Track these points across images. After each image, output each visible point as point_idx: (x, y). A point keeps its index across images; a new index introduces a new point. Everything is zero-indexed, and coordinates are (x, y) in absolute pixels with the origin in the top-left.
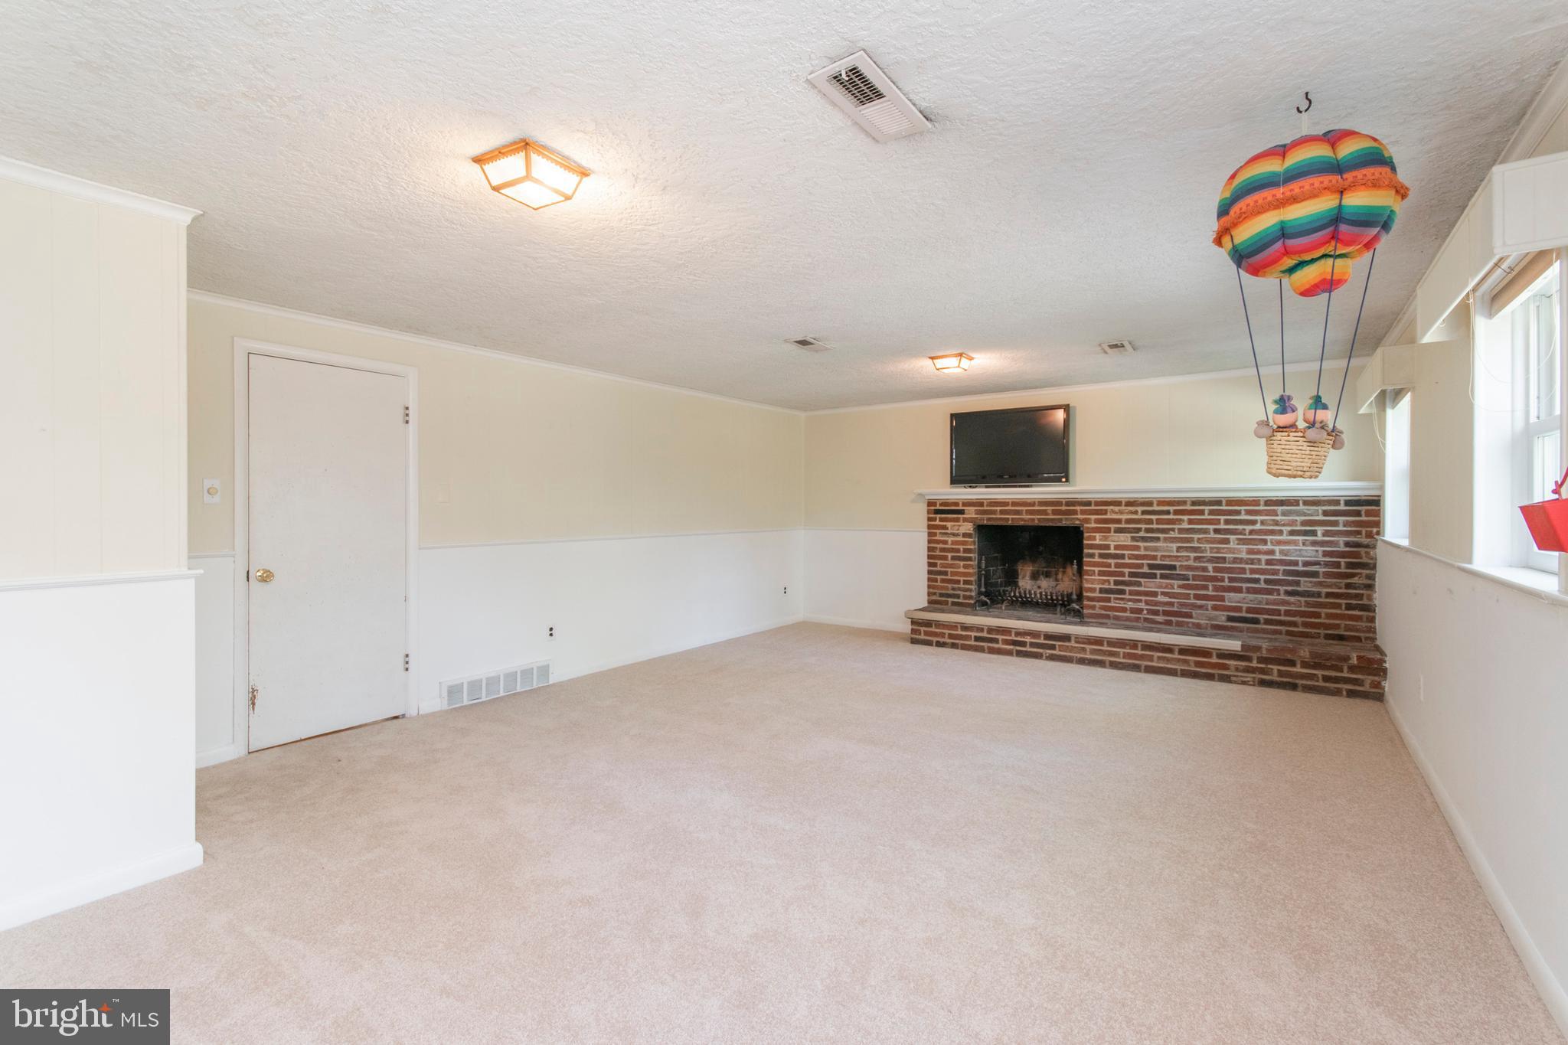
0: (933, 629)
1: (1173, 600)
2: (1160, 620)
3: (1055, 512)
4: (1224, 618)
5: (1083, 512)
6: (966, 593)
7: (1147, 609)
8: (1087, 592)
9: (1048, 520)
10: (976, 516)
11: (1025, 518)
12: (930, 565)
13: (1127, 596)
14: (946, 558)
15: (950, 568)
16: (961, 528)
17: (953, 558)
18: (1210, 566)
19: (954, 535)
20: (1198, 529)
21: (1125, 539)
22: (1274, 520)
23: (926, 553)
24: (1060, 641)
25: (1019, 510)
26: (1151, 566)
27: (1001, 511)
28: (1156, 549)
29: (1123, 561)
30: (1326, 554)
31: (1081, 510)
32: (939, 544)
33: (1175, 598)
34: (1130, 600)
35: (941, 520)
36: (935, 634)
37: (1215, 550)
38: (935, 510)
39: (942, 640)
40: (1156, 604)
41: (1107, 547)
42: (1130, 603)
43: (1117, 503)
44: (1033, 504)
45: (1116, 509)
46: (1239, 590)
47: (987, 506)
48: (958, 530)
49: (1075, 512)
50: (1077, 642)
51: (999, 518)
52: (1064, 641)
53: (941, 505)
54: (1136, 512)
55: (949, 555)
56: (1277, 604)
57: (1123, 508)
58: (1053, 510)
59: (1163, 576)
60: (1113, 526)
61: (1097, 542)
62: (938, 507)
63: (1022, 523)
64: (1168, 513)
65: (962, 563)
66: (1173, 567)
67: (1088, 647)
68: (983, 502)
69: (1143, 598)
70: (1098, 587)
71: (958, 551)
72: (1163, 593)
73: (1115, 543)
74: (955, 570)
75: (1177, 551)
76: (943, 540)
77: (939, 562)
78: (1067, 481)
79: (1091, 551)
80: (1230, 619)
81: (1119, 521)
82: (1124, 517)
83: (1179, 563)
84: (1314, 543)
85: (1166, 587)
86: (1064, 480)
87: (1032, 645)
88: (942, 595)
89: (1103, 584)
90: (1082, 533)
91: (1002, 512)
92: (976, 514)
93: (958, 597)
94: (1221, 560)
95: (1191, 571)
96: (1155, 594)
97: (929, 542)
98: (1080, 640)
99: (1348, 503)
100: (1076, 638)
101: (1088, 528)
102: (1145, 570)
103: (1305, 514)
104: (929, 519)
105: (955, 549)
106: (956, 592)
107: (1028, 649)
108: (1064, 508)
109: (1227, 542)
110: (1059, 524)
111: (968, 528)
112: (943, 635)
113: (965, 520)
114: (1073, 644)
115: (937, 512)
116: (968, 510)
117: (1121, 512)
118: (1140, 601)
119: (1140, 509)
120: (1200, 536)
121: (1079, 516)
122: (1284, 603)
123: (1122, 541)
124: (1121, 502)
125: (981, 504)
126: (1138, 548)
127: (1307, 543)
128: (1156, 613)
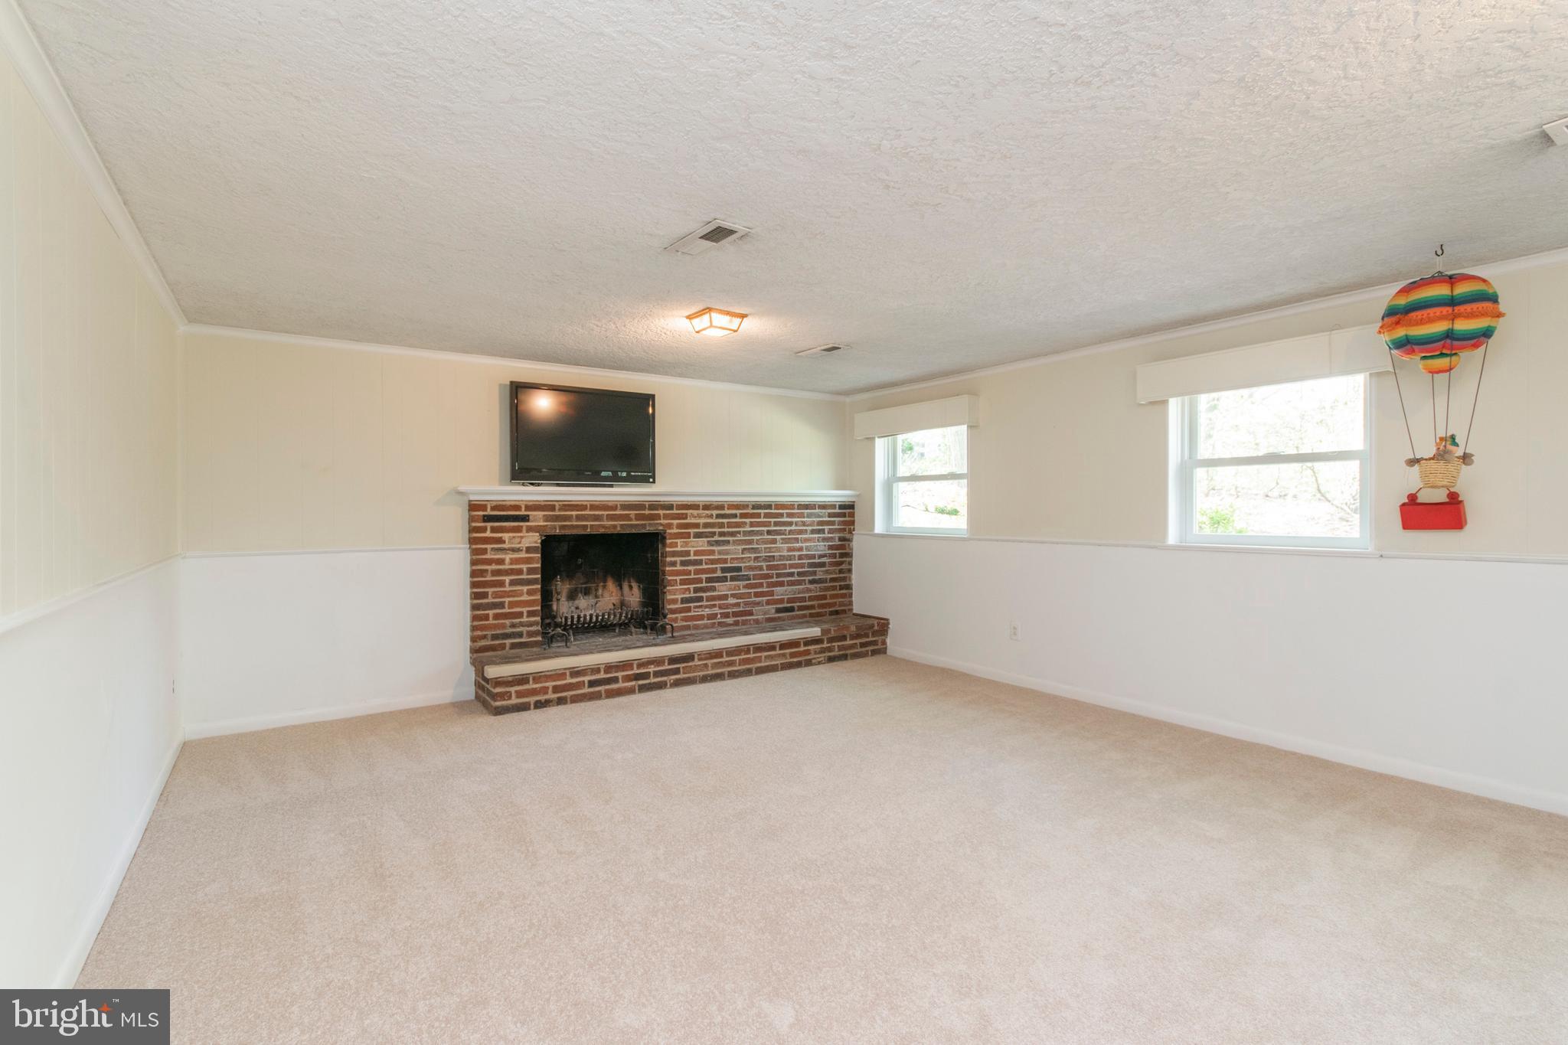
0: (532, 686)
1: (739, 601)
2: (731, 622)
3: (638, 517)
4: (773, 611)
5: (666, 517)
6: (530, 629)
7: (720, 613)
8: (669, 604)
9: (632, 526)
10: (546, 524)
11: (607, 525)
12: (476, 596)
13: (705, 603)
14: (502, 584)
15: (509, 597)
16: (523, 540)
17: (513, 583)
18: (764, 564)
19: (514, 550)
20: (758, 531)
21: (702, 544)
22: (802, 522)
23: (468, 580)
24: (684, 662)
25: (598, 515)
26: (724, 570)
27: (577, 516)
28: (727, 552)
29: (701, 567)
30: (831, 547)
31: (664, 514)
32: (490, 565)
33: (741, 598)
34: (706, 607)
35: (494, 530)
36: (534, 692)
37: (768, 550)
38: (484, 516)
39: (542, 698)
40: (727, 606)
41: (688, 553)
42: (707, 610)
43: (695, 507)
44: (614, 508)
45: (695, 512)
46: (781, 584)
47: (560, 510)
48: (520, 543)
49: (658, 517)
50: (700, 660)
51: (577, 525)
52: (687, 662)
53: (493, 509)
54: (711, 516)
55: (507, 579)
56: (803, 592)
57: (701, 511)
58: (636, 514)
59: (733, 579)
60: (692, 531)
61: (679, 549)
62: (489, 512)
63: (602, 531)
64: (735, 516)
65: (525, 588)
66: (739, 569)
67: (710, 662)
68: (554, 506)
69: (717, 603)
70: (679, 597)
71: (520, 572)
72: (733, 596)
73: (695, 549)
74: (516, 599)
75: (742, 553)
76: (498, 559)
77: (490, 590)
78: (654, 482)
79: (673, 559)
80: (778, 611)
81: (697, 526)
82: (702, 521)
83: (744, 565)
84: (824, 539)
85: (734, 589)
86: (651, 480)
87: (657, 674)
88: (495, 637)
89: (684, 594)
90: (664, 538)
91: (578, 518)
92: (546, 521)
93: (520, 635)
94: (771, 559)
95: (752, 571)
96: (725, 597)
97: (473, 563)
98: (703, 656)
99: (841, 507)
100: (699, 655)
101: (670, 534)
102: (719, 574)
103: (819, 516)
104: (472, 530)
105: (516, 569)
106: (518, 630)
107: (653, 680)
108: (647, 512)
109: (774, 541)
110: (643, 531)
111: (533, 539)
112: (545, 690)
113: (530, 529)
114: (697, 662)
115: (488, 519)
116: (535, 516)
117: (699, 516)
118: (714, 606)
119: (715, 512)
120: (758, 538)
121: (662, 521)
122: (809, 590)
123: (700, 547)
124: (699, 506)
125: (552, 508)
126: (712, 552)
127: (820, 540)
128: (726, 615)
